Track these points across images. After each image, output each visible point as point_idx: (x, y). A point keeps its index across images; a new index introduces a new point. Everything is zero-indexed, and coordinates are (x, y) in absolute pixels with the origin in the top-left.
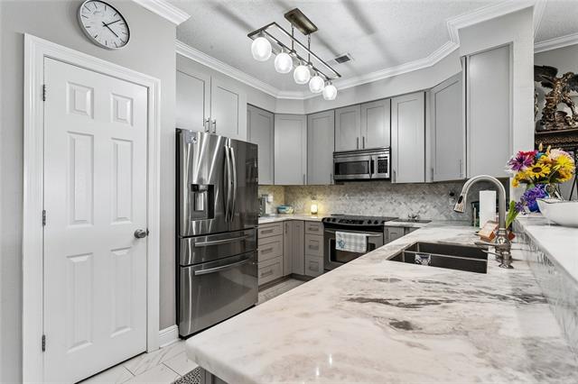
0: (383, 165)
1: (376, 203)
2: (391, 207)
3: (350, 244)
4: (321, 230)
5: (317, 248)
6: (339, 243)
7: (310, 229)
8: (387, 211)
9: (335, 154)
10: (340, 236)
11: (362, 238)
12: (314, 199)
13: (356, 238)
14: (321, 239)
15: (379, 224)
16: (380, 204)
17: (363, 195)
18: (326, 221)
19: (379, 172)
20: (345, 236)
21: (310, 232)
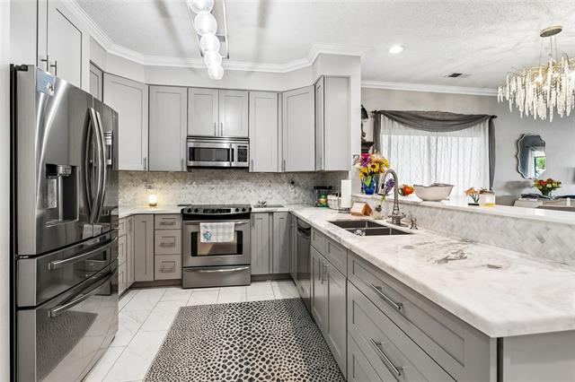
0: (243, 154)
1: (228, 191)
2: (241, 194)
3: (217, 234)
4: (179, 223)
5: (172, 245)
6: (204, 235)
7: (163, 224)
8: (238, 198)
9: (189, 137)
10: (206, 227)
11: (230, 227)
12: (150, 188)
13: (224, 227)
14: (178, 234)
15: (247, 211)
16: (230, 193)
17: (213, 183)
18: (185, 212)
19: (239, 161)
20: (212, 227)
21: (163, 227)
